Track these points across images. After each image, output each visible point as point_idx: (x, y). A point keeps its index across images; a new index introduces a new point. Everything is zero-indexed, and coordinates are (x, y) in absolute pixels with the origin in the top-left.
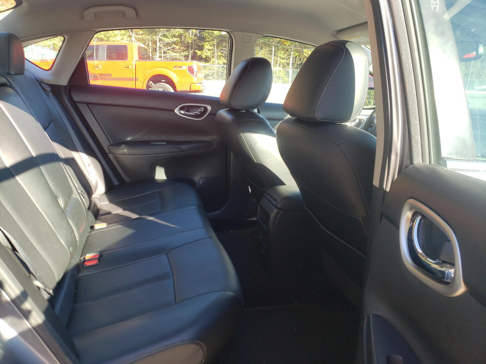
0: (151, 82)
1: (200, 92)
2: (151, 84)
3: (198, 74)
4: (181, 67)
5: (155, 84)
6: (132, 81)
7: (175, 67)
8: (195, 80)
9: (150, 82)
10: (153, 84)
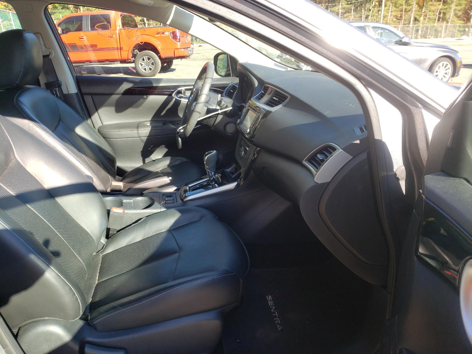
0: (137, 50)
1: (185, 57)
2: (137, 53)
3: (181, 39)
4: (163, 33)
5: (140, 51)
6: (117, 51)
7: (158, 33)
8: (179, 45)
9: (135, 51)
10: (138, 52)
